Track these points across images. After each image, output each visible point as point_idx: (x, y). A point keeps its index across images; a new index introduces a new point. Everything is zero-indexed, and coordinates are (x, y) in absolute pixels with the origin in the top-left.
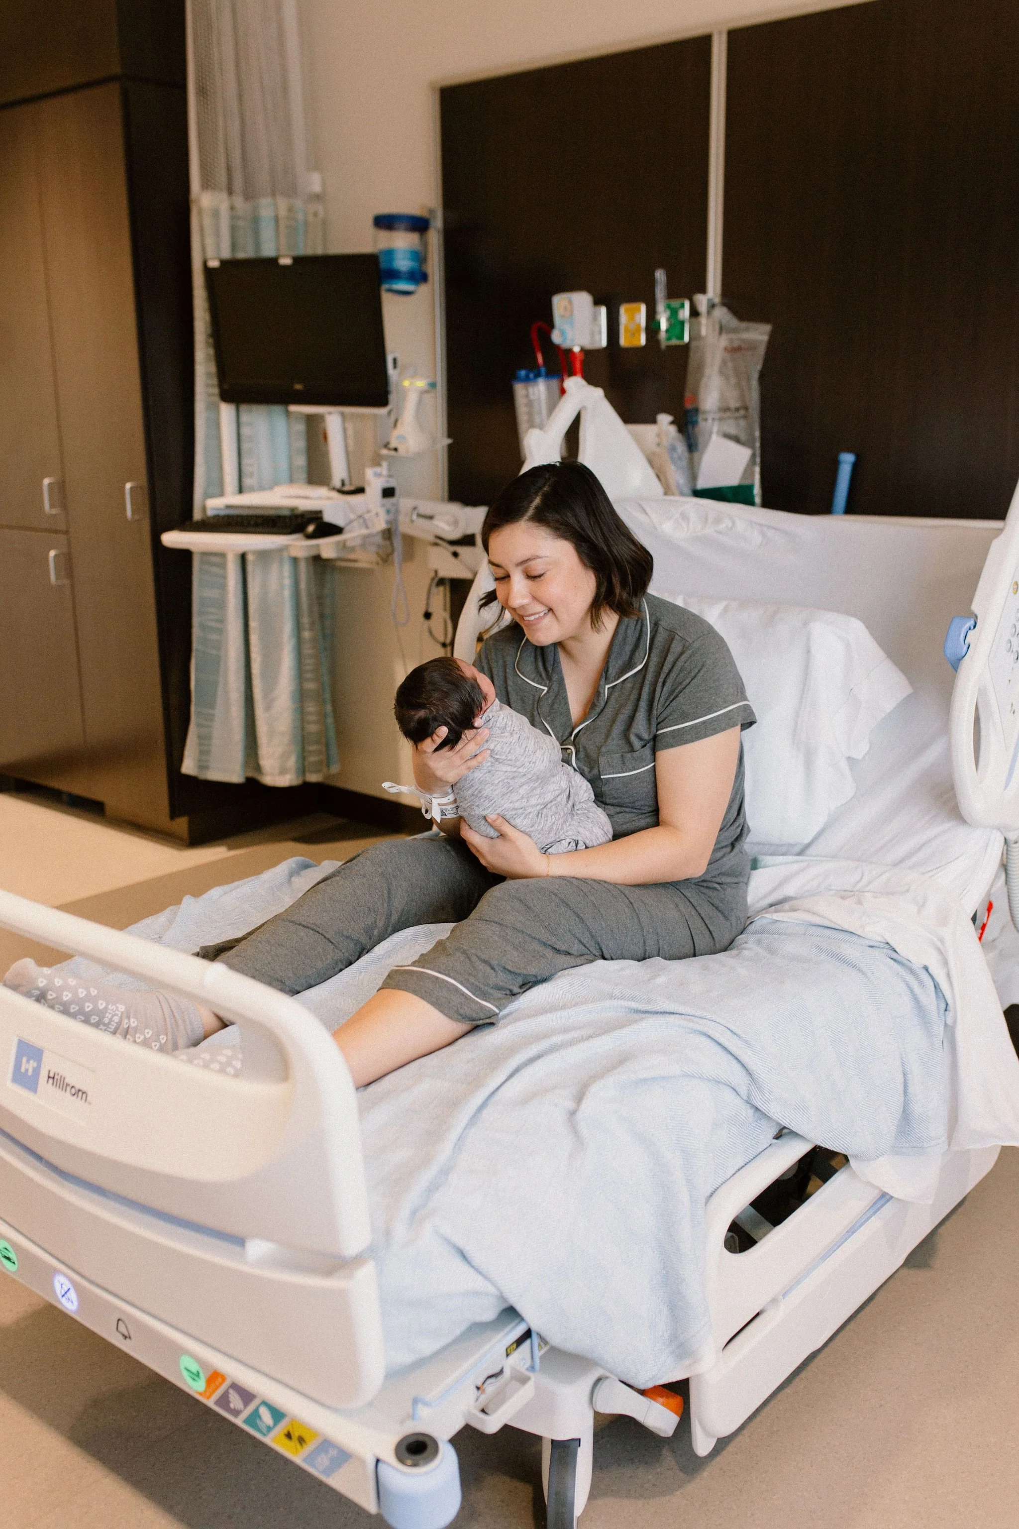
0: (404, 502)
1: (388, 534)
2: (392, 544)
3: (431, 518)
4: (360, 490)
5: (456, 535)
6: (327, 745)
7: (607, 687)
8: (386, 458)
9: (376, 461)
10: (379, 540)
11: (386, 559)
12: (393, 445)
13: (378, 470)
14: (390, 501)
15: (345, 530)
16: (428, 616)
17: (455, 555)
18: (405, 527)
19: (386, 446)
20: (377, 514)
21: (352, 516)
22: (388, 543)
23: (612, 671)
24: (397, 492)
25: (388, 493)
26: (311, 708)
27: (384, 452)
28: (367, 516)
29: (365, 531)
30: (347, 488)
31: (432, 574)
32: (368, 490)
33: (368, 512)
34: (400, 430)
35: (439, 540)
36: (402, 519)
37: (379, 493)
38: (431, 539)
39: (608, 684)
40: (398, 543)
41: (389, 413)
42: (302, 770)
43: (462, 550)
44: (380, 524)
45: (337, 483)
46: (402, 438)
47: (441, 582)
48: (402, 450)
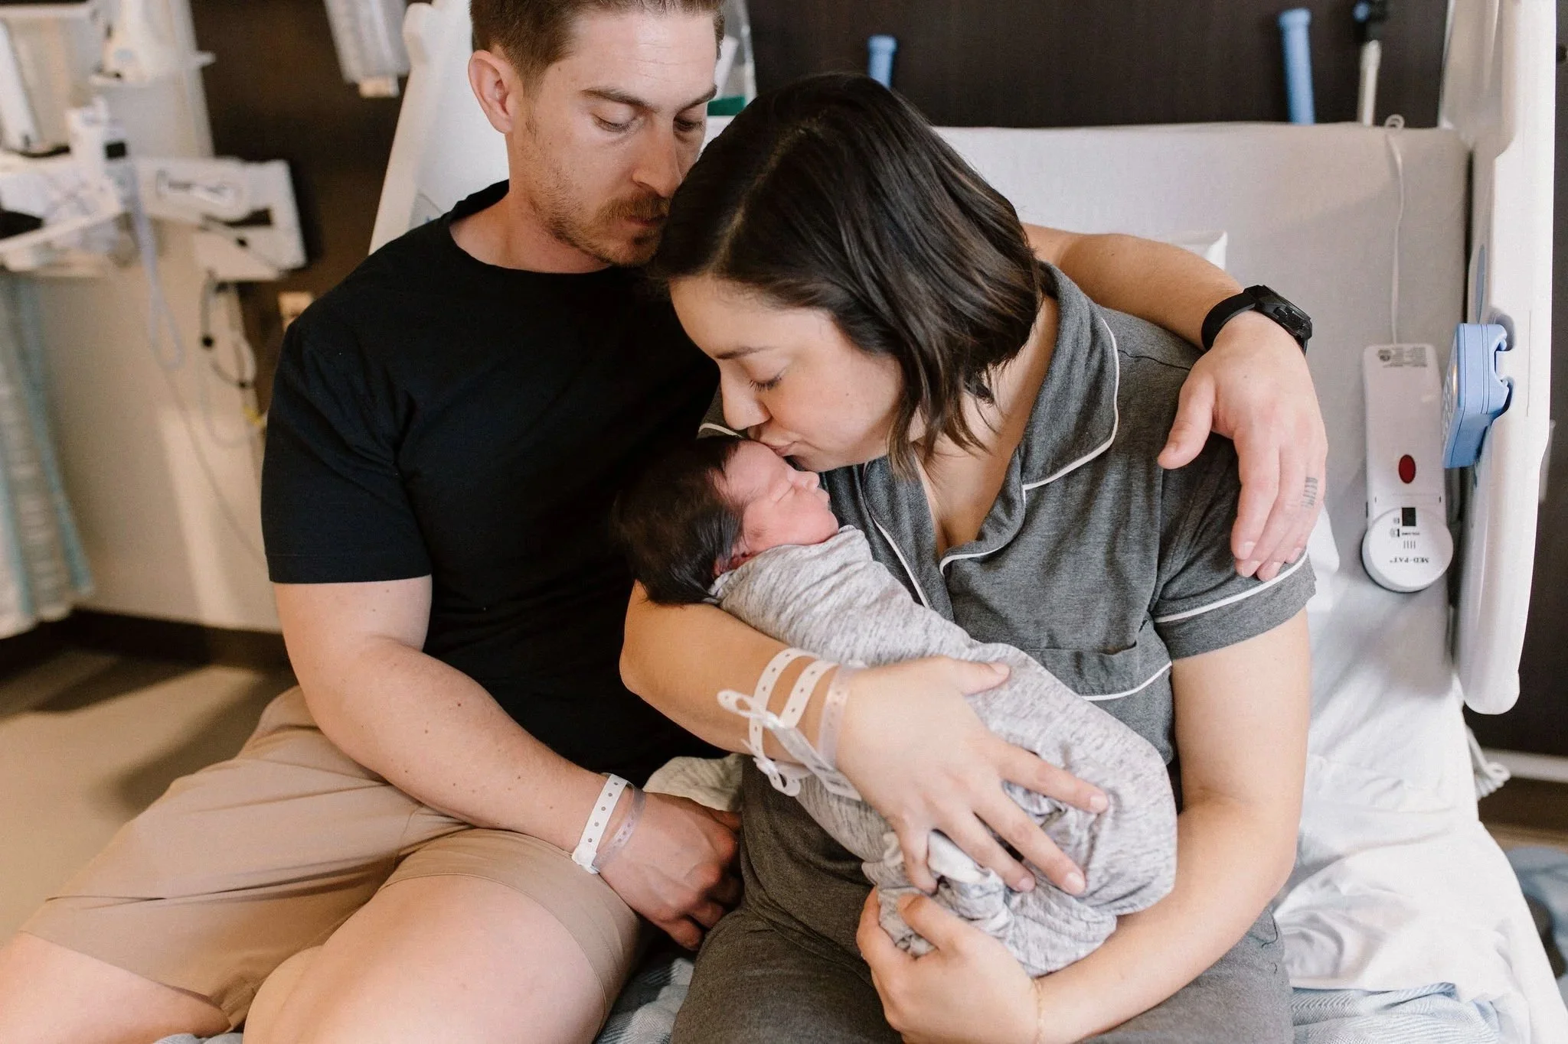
0: (142, 164)
1: (126, 222)
2: (135, 239)
3: (187, 186)
4: (62, 150)
5: (240, 211)
6: (67, 555)
7: (1026, 487)
8: (102, 91)
9: (81, 98)
10: (112, 232)
11: (124, 259)
12: (112, 65)
13: (89, 113)
14: (119, 165)
15: (50, 220)
16: (208, 342)
17: (242, 243)
18: (152, 207)
19: (100, 70)
20: (102, 189)
21: (56, 196)
22: (126, 236)
23: (1039, 456)
24: (131, 148)
25: (116, 151)
26: (31, 505)
27: (98, 80)
28: (83, 194)
29: (84, 221)
30: (38, 147)
31: (204, 276)
32: (76, 148)
33: (84, 185)
34: (119, 42)
35: (209, 222)
36: (146, 193)
37: (99, 154)
38: (195, 219)
39: (1027, 482)
40: (145, 234)
41: (94, 15)
42: (32, 599)
43: (252, 234)
44: (111, 206)
45: (15, 140)
46: (127, 55)
47: (222, 287)
48: (129, 73)
